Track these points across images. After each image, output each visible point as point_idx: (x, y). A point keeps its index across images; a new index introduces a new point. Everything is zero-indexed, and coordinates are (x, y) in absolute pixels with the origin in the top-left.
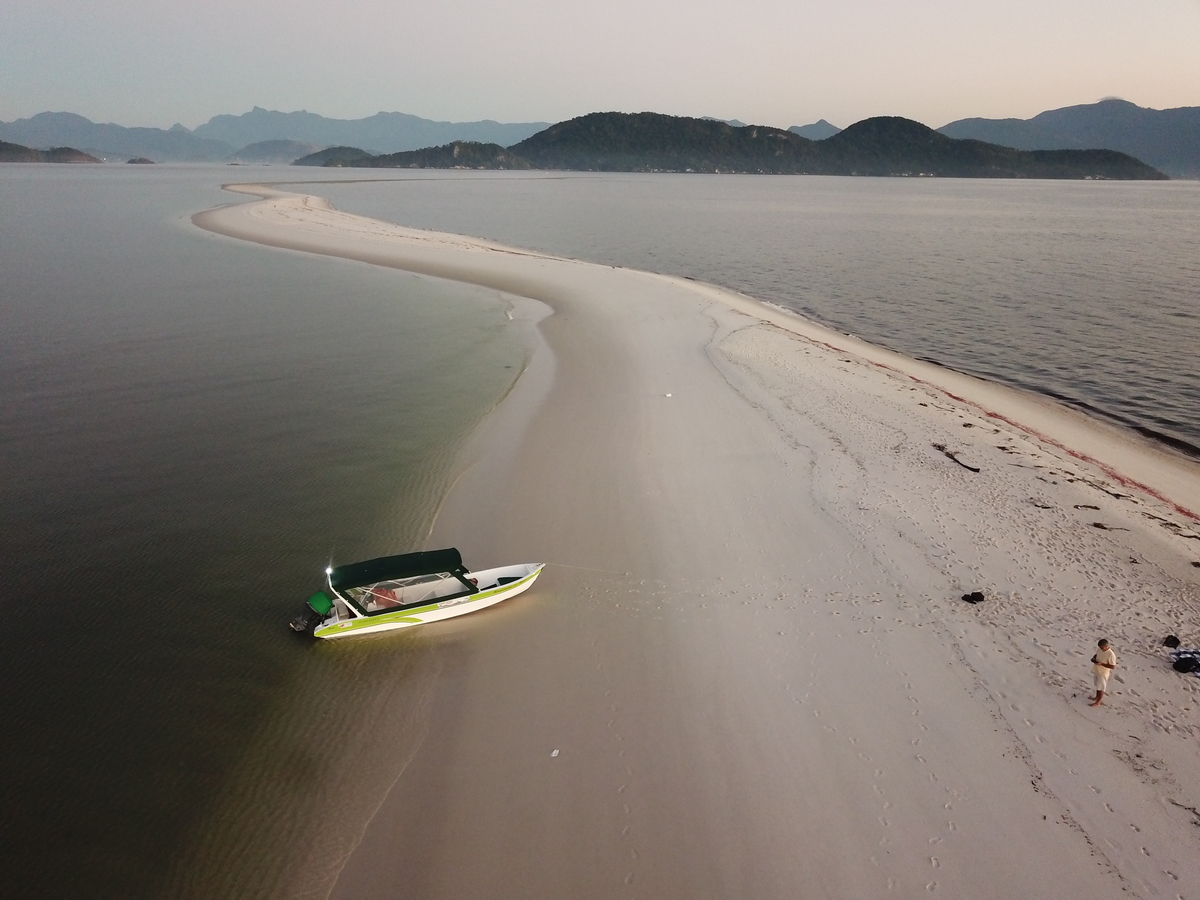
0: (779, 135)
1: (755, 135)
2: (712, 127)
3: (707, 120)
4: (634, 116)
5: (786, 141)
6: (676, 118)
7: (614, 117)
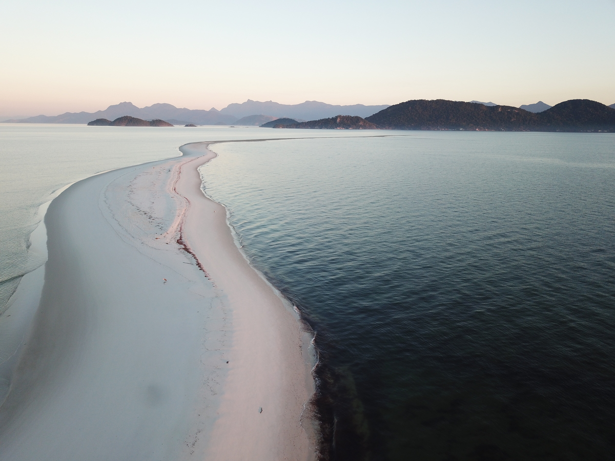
0: (514, 110)
1: (500, 110)
2: (475, 107)
3: (473, 103)
4: (433, 101)
5: (517, 114)
6: (456, 102)
7: (422, 102)
